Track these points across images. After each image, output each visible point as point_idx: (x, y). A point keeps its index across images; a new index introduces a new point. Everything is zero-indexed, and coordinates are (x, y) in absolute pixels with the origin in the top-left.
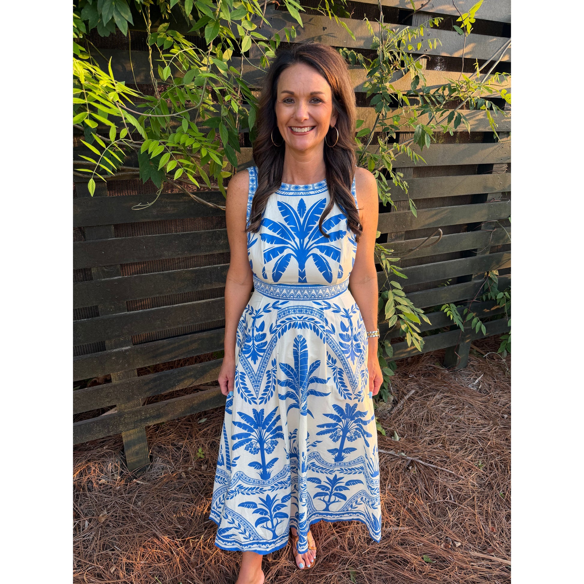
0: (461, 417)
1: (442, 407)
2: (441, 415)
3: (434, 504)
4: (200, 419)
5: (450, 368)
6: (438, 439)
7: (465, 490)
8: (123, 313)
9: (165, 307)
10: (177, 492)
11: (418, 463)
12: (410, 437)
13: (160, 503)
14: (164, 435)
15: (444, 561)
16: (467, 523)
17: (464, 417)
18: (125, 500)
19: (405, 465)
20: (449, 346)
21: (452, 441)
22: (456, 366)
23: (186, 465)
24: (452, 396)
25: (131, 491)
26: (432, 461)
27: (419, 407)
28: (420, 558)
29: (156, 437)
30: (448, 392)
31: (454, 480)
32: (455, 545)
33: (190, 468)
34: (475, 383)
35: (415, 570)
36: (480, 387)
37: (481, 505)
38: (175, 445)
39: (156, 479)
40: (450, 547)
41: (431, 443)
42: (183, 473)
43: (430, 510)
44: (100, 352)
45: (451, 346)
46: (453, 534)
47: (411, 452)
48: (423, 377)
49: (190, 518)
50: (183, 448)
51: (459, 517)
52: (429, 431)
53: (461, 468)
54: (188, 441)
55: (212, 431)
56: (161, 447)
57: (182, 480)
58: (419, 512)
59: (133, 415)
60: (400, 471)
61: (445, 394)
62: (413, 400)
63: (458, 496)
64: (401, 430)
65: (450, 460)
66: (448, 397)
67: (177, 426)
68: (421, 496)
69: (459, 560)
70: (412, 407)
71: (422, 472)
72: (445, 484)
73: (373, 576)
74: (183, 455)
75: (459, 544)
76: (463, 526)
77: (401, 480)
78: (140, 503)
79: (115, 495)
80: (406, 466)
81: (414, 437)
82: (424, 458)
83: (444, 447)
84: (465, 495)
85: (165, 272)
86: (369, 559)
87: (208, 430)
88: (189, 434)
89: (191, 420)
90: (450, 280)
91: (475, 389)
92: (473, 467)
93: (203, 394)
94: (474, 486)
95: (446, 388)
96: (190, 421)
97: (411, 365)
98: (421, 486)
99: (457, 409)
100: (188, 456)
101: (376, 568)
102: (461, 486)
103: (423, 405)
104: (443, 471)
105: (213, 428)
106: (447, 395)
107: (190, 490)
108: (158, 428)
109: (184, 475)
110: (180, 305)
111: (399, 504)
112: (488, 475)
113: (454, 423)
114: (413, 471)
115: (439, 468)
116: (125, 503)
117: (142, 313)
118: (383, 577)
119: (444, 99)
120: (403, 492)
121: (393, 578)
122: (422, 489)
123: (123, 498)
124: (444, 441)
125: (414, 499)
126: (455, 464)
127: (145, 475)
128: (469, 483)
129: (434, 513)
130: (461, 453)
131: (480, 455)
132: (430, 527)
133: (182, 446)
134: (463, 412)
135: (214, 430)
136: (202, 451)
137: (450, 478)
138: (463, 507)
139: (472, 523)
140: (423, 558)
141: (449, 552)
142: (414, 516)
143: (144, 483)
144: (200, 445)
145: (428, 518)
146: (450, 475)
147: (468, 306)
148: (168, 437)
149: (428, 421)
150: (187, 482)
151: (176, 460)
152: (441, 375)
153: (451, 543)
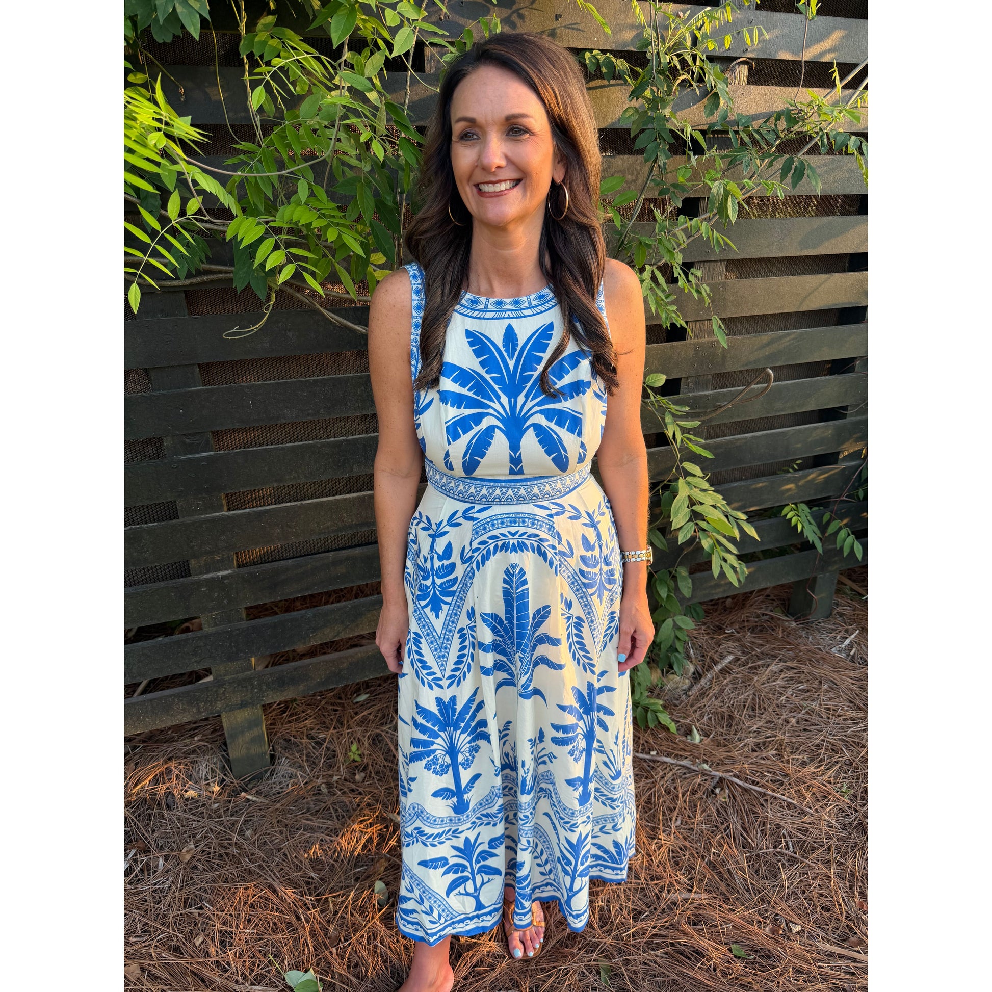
0: (814, 705)
1: (780, 687)
2: (777, 699)
3: (757, 855)
4: (358, 696)
5: (799, 618)
6: (770, 742)
7: (815, 833)
8: (218, 514)
9: (289, 504)
10: (311, 817)
11: (732, 782)
12: (719, 738)
13: (282, 833)
14: (296, 720)
15: (769, 957)
16: (815, 893)
17: (820, 705)
18: (225, 827)
19: (709, 785)
20: (797, 579)
21: (796, 746)
22: (810, 614)
23: (330, 772)
24: (799, 667)
25: (237, 811)
26: (757, 780)
27: (738, 686)
28: (724, 949)
29: (282, 724)
30: (793, 659)
31: (796, 814)
32: (790, 930)
33: (335, 778)
34: (843, 646)
35: (715, 970)
36: (852, 653)
37: (842, 860)
38: (312, 738)
39: (279, 793)
40: (780, 932)
41: (757, 749)
42: (323, 785)
43: (749, 866)
44: (181, 579)
45: (801, 578)
46: (787, 911)
47: (720, 763)
48: (751, 633)
49: (332, 862)
50: (325, 744)
51: (801, 881)
52: (755, 728)
53: (808, 795)
54: (334, 731)
55: (376, 717)
56: (290, 740)
57: (321, 797)
58: (728, 869)
59: (238, 685)
60: (697, 796)
61: (788, 664)
62: (730, 673)
63: (801, 844)
64: (704, 724)
65: (789, 780)
66: (793, 668)
67: (317, 706)
68: (734, 841)
69: (796, 956)
70: (727, 685)
71: (737, 799)
72: (778, 821)
73: (640, 976)
74: (325, 755)
75: (799, 928)
76: (808, 896)
77: (699, 811)
78: (248, 833)
79: (210, 817)
80: (710, 788)
81: (727, 737)
82: (743, 775)
83: (780, 756)
84: (815, 842)
85: (287, 445)
86: (634, 946)
87: (370, 714)
88: (338, 721)
89: (343, 696)
90: (799, 462)
91: (843, 655)
92: (830, 794)
93: (357, 654)
94: (832, 827)
95: (790, 654)
96: (340, 698)
97: (730, 612)
98: (735, 823)
99: (808, 691)
100: (334, 757)
101: (647, 962)
102: (807, 826)
103: (746, 682)
104: (775, 798)
105: (379, 710)
106: (792, 665)
107: (334, 815)
108: (287, 708)
109: (324, 789)
110: (314, 500)
111: (694, 853)
112: (859, 808)
113: (800, 715)
114: (723, 796)
115: (770, 792)
116: (225, 832)
117: (249, 514)
118: (658, 979)
119: (778, 137)
120: (702, 832)
121: (675, 982)
122: (736, 829)
123: (221, 823)
124: (781, 745)
125: (721, 846)
126: (798, 788)
127: (261, 787)
128: (823, 822)
129: (757, 872)
130: (811, 768)
131: (846, 773)
132: (747, 895)
133: (324, 740)
134: (818, 695)
135: (380, 715)
136: (358, 749)
137: (788, 812)
138: (810, 863)
139: (825, 893)
140: (730, 950)
141: (778, 942)
142: (720, 874)
143: (258, 800)
144: (354, 739)
145: (745, 880)
146: (789, 805)
147: (831, 507)
148: (302, 725)
149: (753, 710)
150: (329, 800)
151: (314, 763)
152: (783, 631)
153: (783, 926)
